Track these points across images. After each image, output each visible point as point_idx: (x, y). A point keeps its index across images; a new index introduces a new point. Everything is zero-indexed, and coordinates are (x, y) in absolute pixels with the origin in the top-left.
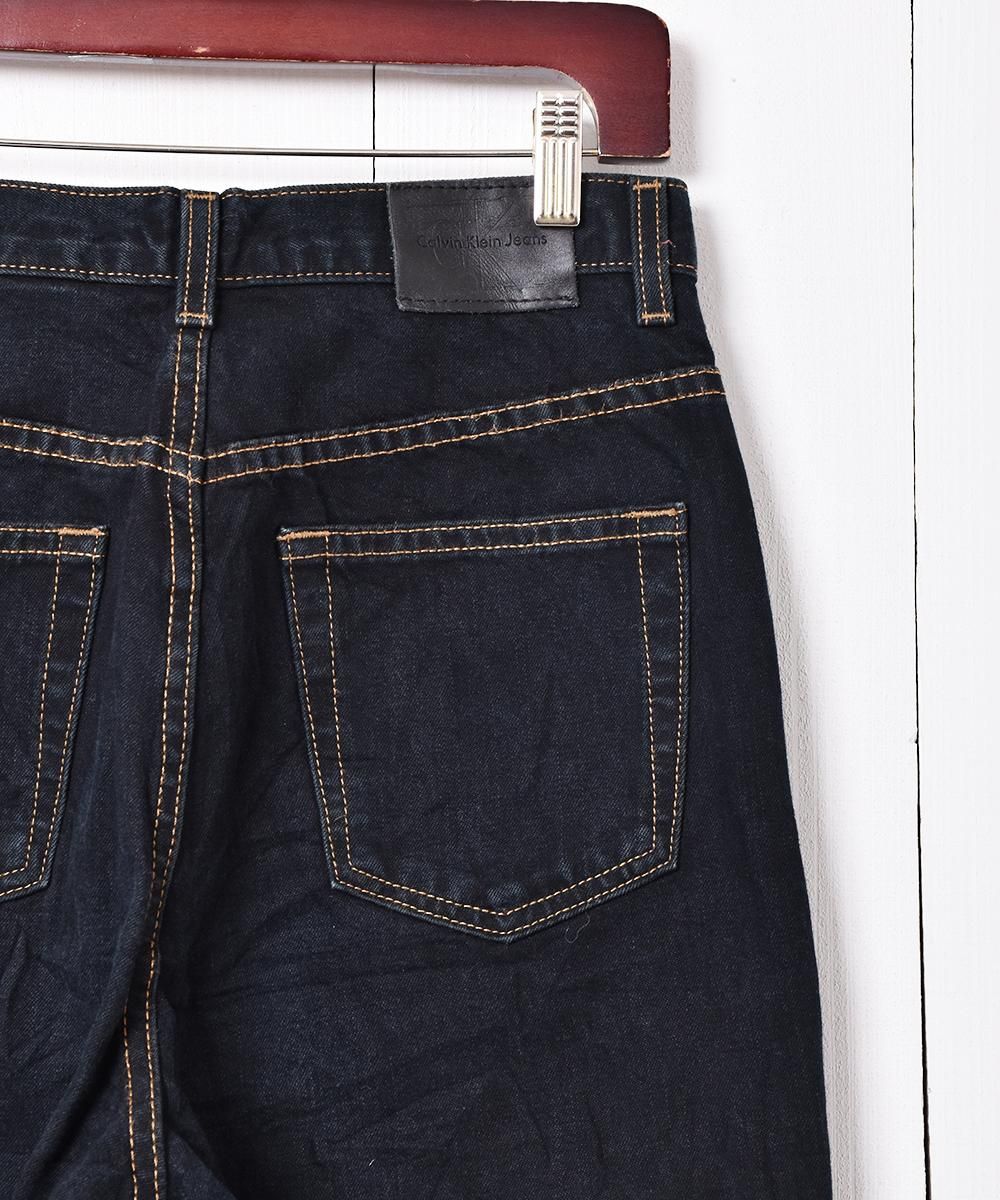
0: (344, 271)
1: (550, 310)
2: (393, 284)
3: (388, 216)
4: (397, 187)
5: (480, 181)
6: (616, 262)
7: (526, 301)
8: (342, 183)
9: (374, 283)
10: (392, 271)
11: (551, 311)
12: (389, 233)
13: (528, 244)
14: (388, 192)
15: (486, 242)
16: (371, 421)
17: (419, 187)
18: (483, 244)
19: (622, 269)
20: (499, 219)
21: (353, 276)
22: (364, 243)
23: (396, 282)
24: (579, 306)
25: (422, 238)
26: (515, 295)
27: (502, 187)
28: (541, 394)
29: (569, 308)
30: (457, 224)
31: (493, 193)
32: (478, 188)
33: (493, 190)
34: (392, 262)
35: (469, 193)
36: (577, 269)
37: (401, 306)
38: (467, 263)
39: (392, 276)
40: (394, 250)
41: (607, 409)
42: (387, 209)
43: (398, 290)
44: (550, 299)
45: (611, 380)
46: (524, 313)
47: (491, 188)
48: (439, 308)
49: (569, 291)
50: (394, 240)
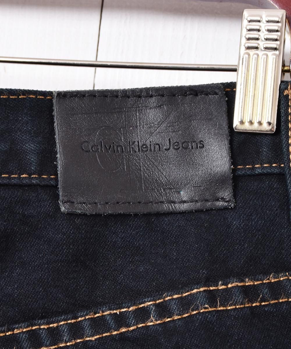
0: (10, 173)
1: (207, 210)
2: (56, 187)
3: (54, 123)
4: (63, 96)
5: (141, 90)
6: (271, 163)
7: (184, 202)
8: (13, 88)
9: (39, 185)
10: (56, 175)
11: (209, 211)
12: (54, 139)
13: (186, 148)
14: (54, 101)
15: (147, 147)
16: (30, 319)
17: (84, 96)
18: (144, 148)
19: (276, 171)
20: (159, 125)
21: (19, 178)
22: (30, 146)
23: (59, 186)
24: (235, 207)
25: (86, 144)
26: (175, 197)
27: (163, 96)
28: (198, 284)
29: (226, 209)
30: (120, 131)
31: (153, 101)
32: (140, 97)
33: (154, 99)
34: (56, 167)
35: (131, 101)
36: (234, 171)
37: (63, 209)
38: (128, 167)
39: (56, 179)
40: (58, 156)
41: (263, 300)
42: (53, 116)
43: (61, 194)
44: (207, 201)
45: (266, 273)
46: (183, 213)
47: (151, 96)
48: (100, 209)
49: (227, 194)
50: (58, 146)
